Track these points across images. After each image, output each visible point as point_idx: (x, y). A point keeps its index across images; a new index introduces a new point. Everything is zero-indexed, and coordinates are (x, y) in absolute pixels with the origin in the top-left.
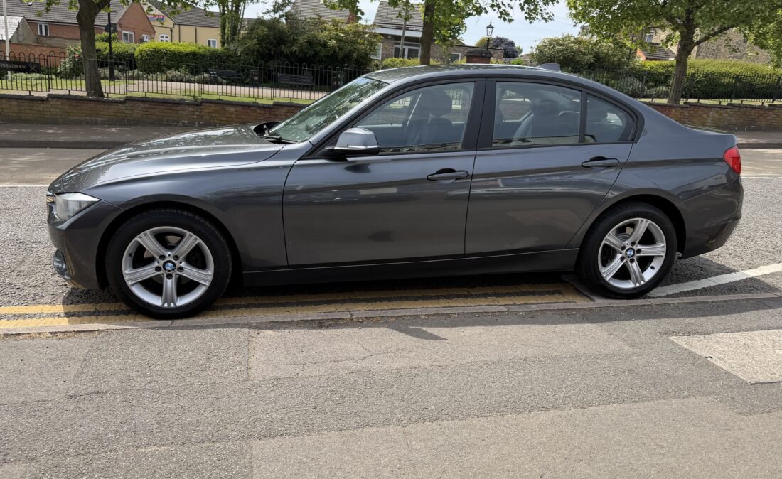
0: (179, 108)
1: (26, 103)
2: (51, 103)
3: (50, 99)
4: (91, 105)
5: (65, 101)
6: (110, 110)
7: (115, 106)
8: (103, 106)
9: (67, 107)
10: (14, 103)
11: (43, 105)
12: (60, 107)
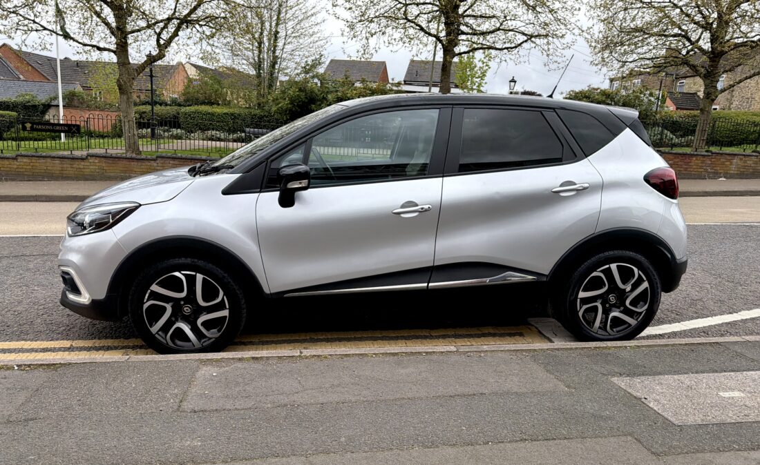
1: (68, 161)
2: (90, 161)
3: (89, 158)
4: (125, 162)
5: (102, 159)
6: (142, 167)
7: (147, 163)
8: (136, 164)
9: (104, 165)
10: (57, 162)
11: (83, 163)
12: (97, 164)
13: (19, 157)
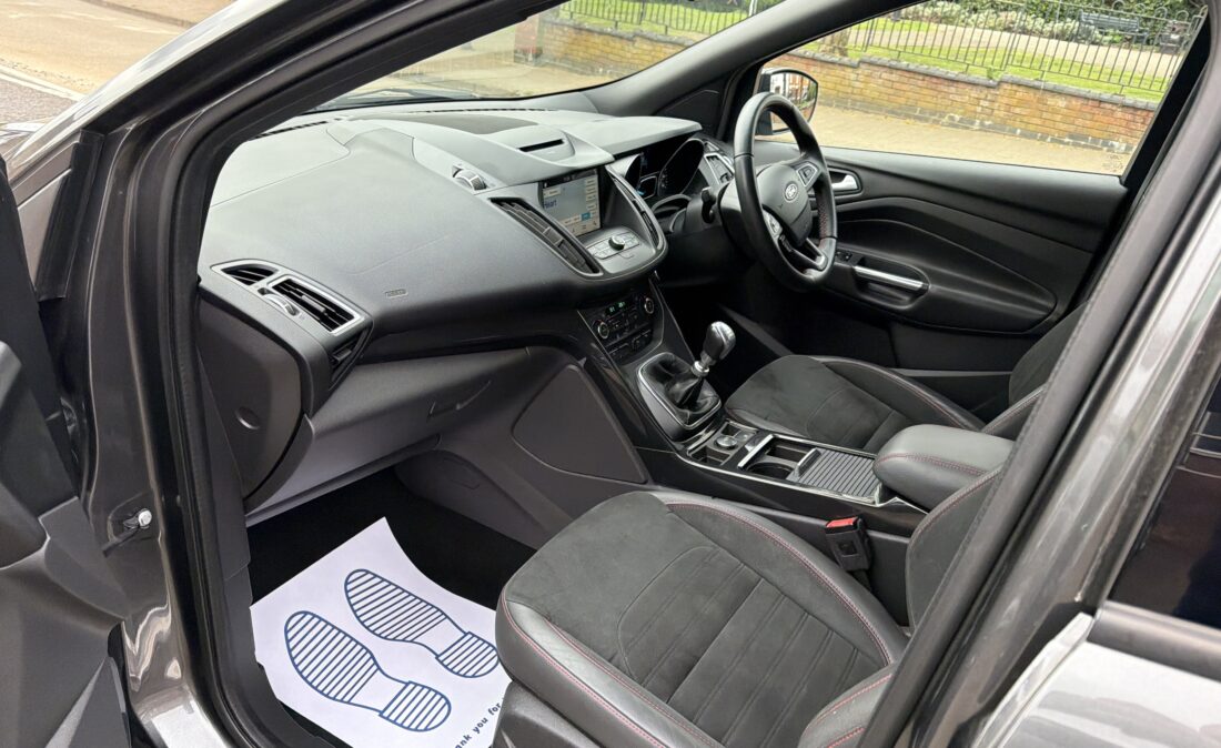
0: (953, 89)
13: (638, 39)
